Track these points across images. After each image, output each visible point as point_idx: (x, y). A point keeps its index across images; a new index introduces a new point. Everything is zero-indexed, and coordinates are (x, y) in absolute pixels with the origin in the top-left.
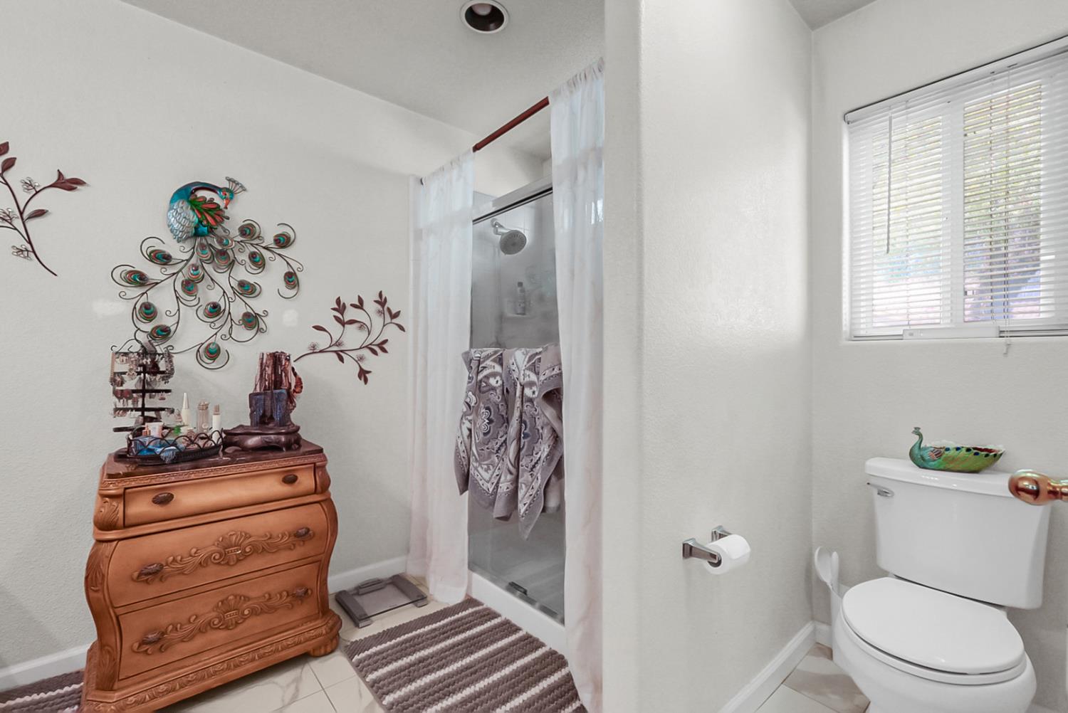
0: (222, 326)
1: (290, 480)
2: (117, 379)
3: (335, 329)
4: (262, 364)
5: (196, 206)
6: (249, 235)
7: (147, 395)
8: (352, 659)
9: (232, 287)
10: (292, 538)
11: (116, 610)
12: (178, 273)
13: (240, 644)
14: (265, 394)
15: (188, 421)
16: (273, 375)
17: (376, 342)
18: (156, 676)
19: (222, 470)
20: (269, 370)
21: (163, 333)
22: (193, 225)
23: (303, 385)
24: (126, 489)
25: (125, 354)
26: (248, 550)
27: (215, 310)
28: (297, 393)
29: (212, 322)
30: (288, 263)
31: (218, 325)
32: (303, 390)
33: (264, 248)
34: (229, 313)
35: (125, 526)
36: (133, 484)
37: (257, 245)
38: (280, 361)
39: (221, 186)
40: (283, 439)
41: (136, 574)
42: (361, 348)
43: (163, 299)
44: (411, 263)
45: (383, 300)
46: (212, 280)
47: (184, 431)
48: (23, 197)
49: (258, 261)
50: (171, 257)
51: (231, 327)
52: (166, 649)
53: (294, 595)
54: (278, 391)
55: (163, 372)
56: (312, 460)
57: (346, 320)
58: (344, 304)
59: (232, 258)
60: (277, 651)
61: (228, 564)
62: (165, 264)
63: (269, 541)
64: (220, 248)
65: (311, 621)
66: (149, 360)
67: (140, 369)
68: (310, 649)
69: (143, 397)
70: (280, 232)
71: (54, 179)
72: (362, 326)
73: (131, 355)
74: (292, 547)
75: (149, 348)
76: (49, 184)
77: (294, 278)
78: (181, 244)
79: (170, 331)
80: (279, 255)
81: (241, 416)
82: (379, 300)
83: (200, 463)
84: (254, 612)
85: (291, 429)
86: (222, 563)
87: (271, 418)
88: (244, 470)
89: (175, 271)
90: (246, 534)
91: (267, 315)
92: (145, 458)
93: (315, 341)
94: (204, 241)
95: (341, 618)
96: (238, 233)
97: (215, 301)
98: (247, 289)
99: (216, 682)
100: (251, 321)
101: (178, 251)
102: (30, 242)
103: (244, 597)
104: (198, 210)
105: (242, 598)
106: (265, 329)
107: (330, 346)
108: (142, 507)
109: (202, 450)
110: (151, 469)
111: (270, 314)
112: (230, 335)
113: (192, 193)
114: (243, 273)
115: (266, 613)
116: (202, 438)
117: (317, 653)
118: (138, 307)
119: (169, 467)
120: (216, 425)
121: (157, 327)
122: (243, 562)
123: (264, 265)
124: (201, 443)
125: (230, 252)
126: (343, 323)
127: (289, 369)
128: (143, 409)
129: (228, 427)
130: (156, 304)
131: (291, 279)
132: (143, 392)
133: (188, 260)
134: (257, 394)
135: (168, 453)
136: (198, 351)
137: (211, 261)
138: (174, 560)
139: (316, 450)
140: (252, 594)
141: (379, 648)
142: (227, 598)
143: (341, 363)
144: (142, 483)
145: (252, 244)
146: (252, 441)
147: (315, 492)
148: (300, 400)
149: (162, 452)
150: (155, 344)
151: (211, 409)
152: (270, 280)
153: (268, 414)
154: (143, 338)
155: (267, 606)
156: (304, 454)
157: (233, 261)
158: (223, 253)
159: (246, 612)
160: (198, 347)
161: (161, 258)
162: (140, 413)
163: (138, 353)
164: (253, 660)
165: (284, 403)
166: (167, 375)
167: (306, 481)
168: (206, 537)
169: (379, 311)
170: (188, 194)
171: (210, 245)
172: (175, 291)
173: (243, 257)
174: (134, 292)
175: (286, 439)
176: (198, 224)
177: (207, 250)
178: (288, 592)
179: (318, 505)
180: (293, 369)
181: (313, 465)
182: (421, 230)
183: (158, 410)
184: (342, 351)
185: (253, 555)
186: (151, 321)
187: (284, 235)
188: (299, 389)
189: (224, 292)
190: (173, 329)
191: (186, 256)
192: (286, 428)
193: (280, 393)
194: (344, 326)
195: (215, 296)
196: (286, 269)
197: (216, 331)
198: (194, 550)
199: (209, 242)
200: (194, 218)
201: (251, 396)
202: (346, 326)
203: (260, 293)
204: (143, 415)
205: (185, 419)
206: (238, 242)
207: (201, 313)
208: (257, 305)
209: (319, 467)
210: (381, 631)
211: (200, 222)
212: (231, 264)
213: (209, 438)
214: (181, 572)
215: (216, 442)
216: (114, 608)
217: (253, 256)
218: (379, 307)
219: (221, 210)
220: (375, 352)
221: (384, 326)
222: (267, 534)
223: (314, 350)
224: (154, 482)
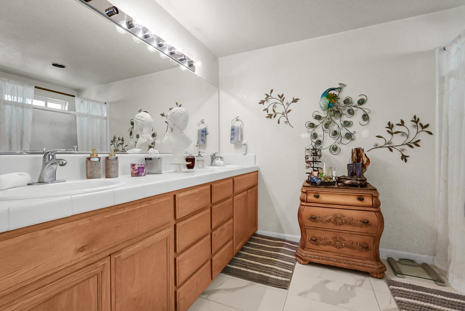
0: (338, 139)
1: (361, 199)
2: (307, 157)
3: (388, 137)
4: (352, 152)
5: (328, 97)
6: (347, 102)
7: (315, 163)
8: (389, 286)
9: (341, 124)
10: (361, 223)
11: (305, 227)
12: (323, 122)
13: (341, 255)
14: (353, 164)
15: (325, 172)
16: (356, 157)
17: (413, 141)
18: (315, 252)
19: (335, 190)
20: (355, 155)
21: (319, 142)
22: (328, 104)
23: (370, 161)
24: (307, 191)
25: (308, 150)
26: (343, 221)
27: (335, 133)
28: (367, 164)
29: (334, 138)
30: (364, 111)
31: (336, 138)
32: (370, 164)
33: (354, 106)
34: (340, 134)
35: (307, 202)
36: (309, 190)
37: (350, 106)
38: (360, 152)
39: (337, 88)
40: (359, 182)
41: (309, 217)
42: (402, 145)
43: (319, 131)
44: (437, 97)
45: (416, 120)
46: (334, 122)
47: (324, 175)
48: (286, 107)
49: (351, 113)
50: (321, 117)
51: (341, 139)
52: (318, 245)
53: (362, 246)
54: (358, 163)
55: (318, 155)
56: (371, 193)
57: (393, 132)
58: (392, 124)
59: (341, 113)
60: (355, 265)
61: (336, 224)
62: (320, 119)
63: (352, 221)
64: (337, 110)
65: (370, 261)
66: (314, 151)
67: (313, 154)
68: (369, 271)
69: (313, 163)
70: (360, 99)
71: (292, 100)
72: (403, 134)
73: (310, 150)
74: (361, 227)
75: (315, 147)
76: (291, 102)
77: (366, 116)
78: (324, 112)
79: (321, 142)
80: (360, 108)
81: (345, 172)
82: (415, 120)
83: (328, 187)
84: (346, 246)
85: (363, 179)
86: (335, 223)
87: (356, 174)
88: (343, 192)
89: (322, 121)
90: (343, 215)
91: (355, 133)
92: (312, 182)
93: (377, 143)
94: (331, 109)
95: (386, 266)
96: (343, 103)
97: (335, 130)
98: (347, 124)
99: (332, 264)
100: (349, 136)
101: (323, 114)
102: (287, 119)
103: (343, 239)
104: (329, 99)
105: (342, 239)
106: (354, 139)
107: (385, 145)
108: (311, 197)
109: (329, 182)
110: (313, 186)
111: (356, 133)
112: (341, 142)
113: (328, 93)
114: (345, 118)
115: (350, 248)
116: (329, 178)
117: (373, 275)
118: (312, 134)
119: (318, 186)
120: (335, 174)
121: (318, 140)
122: (342, 226)
123: (354, 113)
124: (329, 180)
125: (340, 111)
126: (392, 134)
127: (363, 155)
128: (313, 167)
129: (339, 176)
130: (317, 133)
131: (365, 117)
132: (313, 162)
133: (326, 117)
134: (350, 164)
135: (318, 182)
136: (330, 148)
137: (334, 115)
138: (320, 217)
139: (373, 189)
140: (345, 239)
141: (405, 289)
142: (336, 237)
143: (391, 152)
144: (311, 190)
145: (348, 106)
146: (347, 182)
147: (372, 207)
148: (369, 168)
149: (317, 181)
150: (316, 146)
151: (333, 169)
152: (357, 119)
153: (354, 172)
154: (313, 144)
155: (351, 246)
156: (368, 190)
157: (342, 114)
158: (338, 112)
159: (343, 245)
160: (330, 147)
161: (318, 117)
162: (312, 168)
163: (312, 149)
164: (345, 263)
165: (361, 168)
166: (320, 156)
167: (368, 201)
168: (329, 213)
169: (414, 126)
170: (326, 94)
171: (334, 110)
172: (323, 128)
173: (345, 112)
174: (311, 130)
175: (360, 182)
176: (329, 103)
177: (332, 112)
178: (360, 244)
179: (373, 213)
180: (365, 155)
181: (371, 195)
182: (444, 77)
183: (318, 168)
184: (391, 147)
185: (345, 224)
186: (316, 139)
187: (362, 99)
188: (368, 163)
189: (338, 126)
190: (322, 141)
191: (326, 116)
192: (361, 178)
193: (359, 164)
194: (392, 135)
195: (335, 128)
196: (363, 113)
197: (336, 141)
198: (325, 216)
199: (333, 109)
200: (328, 101)
201: (348, 165)
202: (393, 134)
203: (352, 124)
204: (313, 169)
205: (324, 172)
206: (343, 106)
207: (331, 135)
208: (351, 130)
209: (374, 196)
210: (409, 283)
211: (330, 102)
212: (341, 115)
213: (332, 179)
214: (322, 221)
215: (334, 180)
216: (304, 226)
217: (349, 111)
218: (415, 124)
219: (337, 96)
220: (411, 147)
221: (417, 133)
222: (351, 218)
223: (376, 146)
224: (314, 190)
